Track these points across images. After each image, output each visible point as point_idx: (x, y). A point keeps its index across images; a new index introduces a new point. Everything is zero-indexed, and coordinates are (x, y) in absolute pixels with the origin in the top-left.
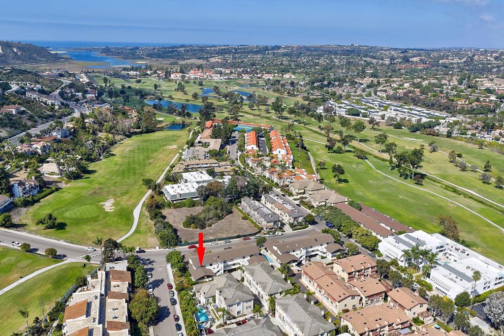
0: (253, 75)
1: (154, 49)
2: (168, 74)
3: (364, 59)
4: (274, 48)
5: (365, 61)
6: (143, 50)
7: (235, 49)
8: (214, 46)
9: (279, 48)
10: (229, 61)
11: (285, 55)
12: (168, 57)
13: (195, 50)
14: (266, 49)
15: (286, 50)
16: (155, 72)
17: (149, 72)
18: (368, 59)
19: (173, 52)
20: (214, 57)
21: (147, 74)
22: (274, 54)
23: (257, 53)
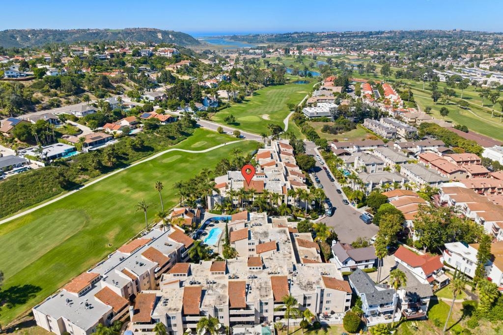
0: (360, 53)
1: (272, 35)
2: (287, 51)
3: (467, 41)
4: (377, 33)
5: (468, 42)
6: (263, 37)
7: (342, 34)
8: (323, 32)
9: (382, 33)
10: (337, 43)
11: (388, 38)
12: (284, 41)
13: (306, 36)
14: (371, 33)
15: (389, 35)
16: (276, 50)
17: (271, 50)
18: (471, 41)
19: (288, 37)
20: (323, 40)
21: (270, 52)
22: (378, 38)
23: (362, 37)
